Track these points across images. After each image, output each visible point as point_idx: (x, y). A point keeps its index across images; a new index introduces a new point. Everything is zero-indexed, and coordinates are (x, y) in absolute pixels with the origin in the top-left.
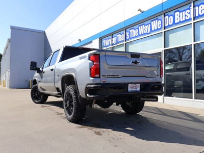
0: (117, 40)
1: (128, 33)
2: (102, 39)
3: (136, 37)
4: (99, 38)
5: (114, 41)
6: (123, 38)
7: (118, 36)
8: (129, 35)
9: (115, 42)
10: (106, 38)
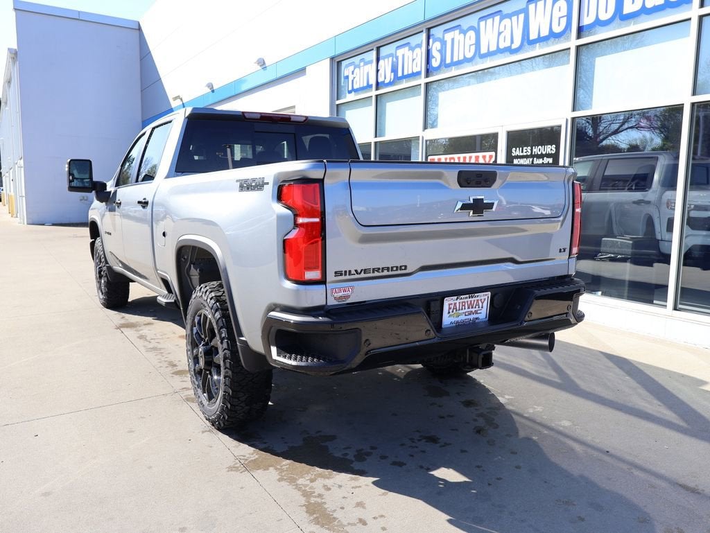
0: (394, 70)
1: (435, 47)
2: (339, 63)
3: (467, 60)
4: (332, 59)
5: (386, 74)
6: (420, 65)
7: (400, 53)
8: (442, 52)
9: (389, 76)
10: (357, 60)
